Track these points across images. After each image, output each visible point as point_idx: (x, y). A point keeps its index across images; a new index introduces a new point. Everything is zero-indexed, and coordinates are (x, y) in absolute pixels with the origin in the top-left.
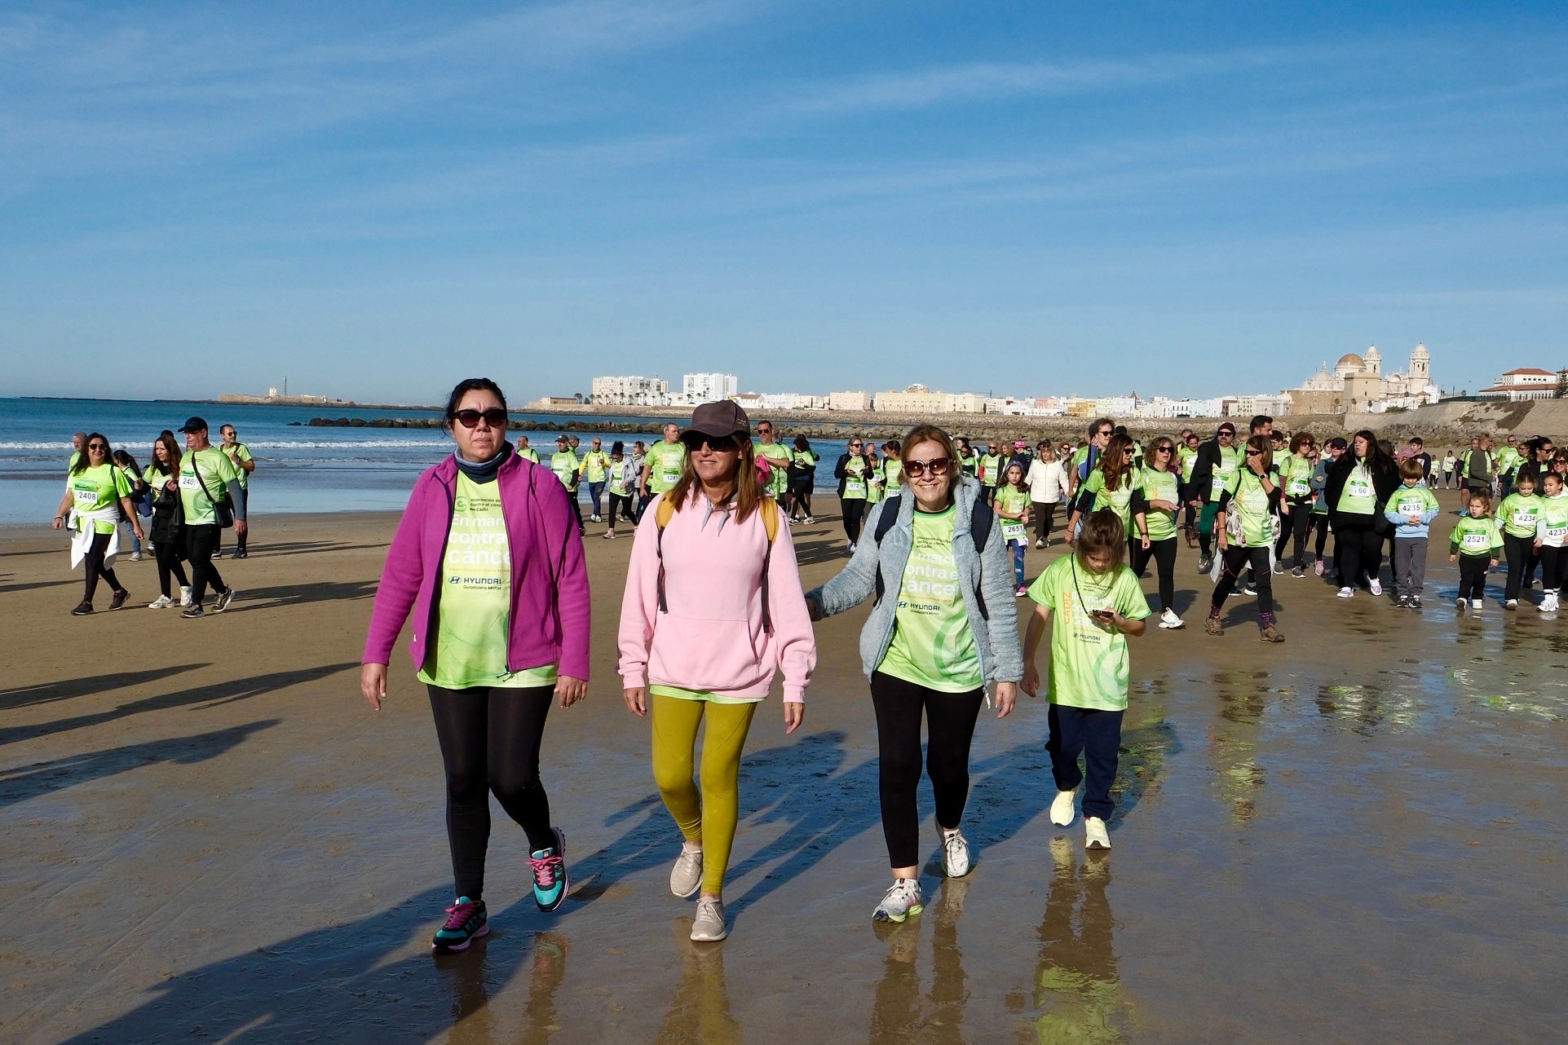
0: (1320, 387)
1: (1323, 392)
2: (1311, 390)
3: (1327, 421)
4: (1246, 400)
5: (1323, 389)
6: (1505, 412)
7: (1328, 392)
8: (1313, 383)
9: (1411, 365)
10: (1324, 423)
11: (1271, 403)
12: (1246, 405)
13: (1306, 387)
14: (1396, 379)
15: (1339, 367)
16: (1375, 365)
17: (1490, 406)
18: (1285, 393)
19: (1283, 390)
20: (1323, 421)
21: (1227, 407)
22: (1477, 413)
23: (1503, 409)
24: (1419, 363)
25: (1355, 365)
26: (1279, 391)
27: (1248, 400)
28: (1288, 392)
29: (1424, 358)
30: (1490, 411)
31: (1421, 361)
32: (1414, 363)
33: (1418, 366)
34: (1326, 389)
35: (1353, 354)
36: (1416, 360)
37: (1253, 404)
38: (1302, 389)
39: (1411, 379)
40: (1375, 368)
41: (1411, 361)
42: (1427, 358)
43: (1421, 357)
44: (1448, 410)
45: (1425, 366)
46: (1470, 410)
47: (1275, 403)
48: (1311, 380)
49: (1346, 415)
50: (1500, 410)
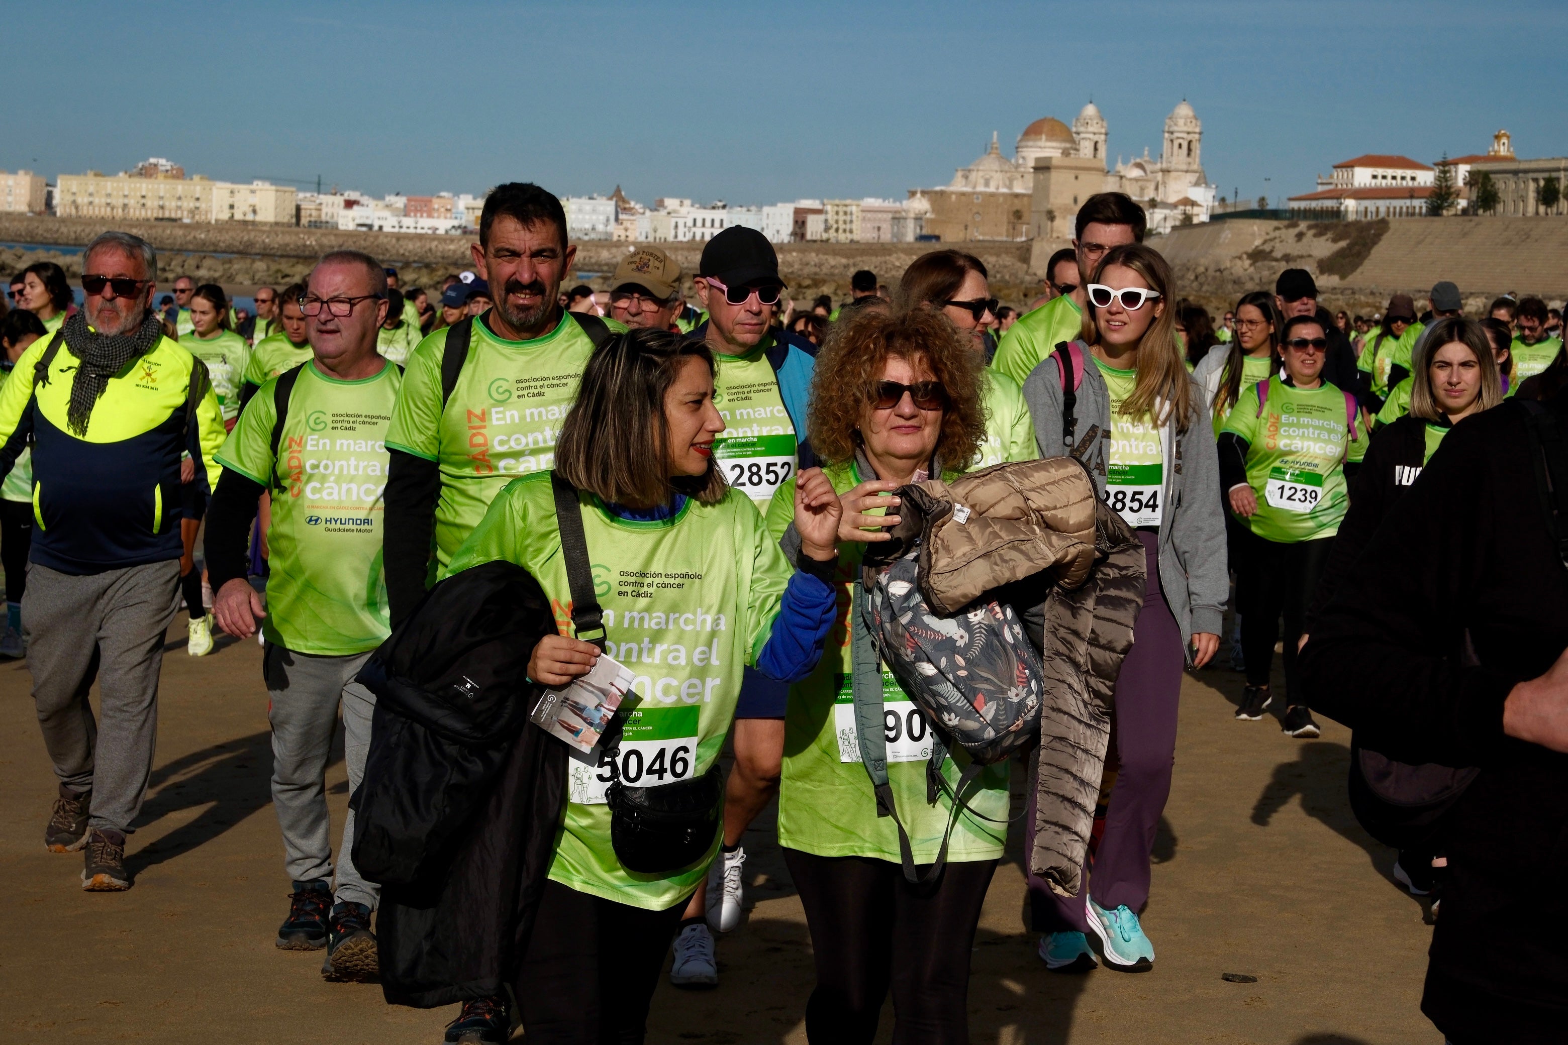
1: (992, 195)
2: (968, 189)
3: (998, 255)
4: (841, 209)
5: (992, 189)
6: (1335, 241)
7: (1003, 195)
8: (973, 176)
9: (1166, 144)
11: (890, 216)
12: (841, 218)
13: (958, 185)
14: (1136, 173)
15: (1023, 144)
16: (1096, 143)
17: (1304, 230)
18: (919, 195)
19: (913, 189)
20: (991, 254)
21: (804, 223)
22: (1281, 242)
23: (1329, 235)
24: (1181, 141)
25: (1056, 140)
26: (909, 192)
27: (845, 209)
28: (923, 193)
29: (1190, 130)
30: (1305, 240)
31: (1184, 135)
32: (1172, 141)
33: (1180, 146)
34: (998, 188)
35: (1053, 119)
36: (1176, 135)
37: (854, 217)
38: (952, 189)
39: (1165, 171)
40: (1096, 149)
41: (1166, 135)
42: (1197, 130)
43: (1185, 129)
44: (1230, 236)
45: (1193, 146)
46: (1268, 237)
47: (898, 215)
48: (970, 171)
49: (1035, 243)
50: (1325, 238)
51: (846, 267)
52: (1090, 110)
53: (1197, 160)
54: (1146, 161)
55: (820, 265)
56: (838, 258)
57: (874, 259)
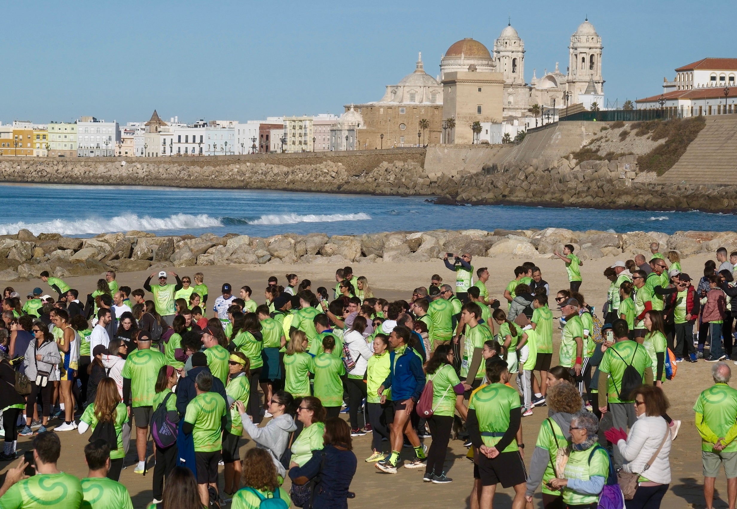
0: (412, 98)
1: (415, 108)
2: (396, 103)
3: (405, 160)
4: (297, 124)
5: (417, 103)
6: (655, 139)
7: (424, 107)
8: (400, 91)
9: (572, 58)
10: (399, 164)
11: (329, 128)
12: (298, 131)
13: (389, 100)
14: (549, 84)
15: (446, 62)
16: (514, 60)
17: (628, 130)
18: (352, 109)
19: (348, 105)
20: (400, 160)
21: (268, 137)
22: (607, 141)
23: (650, 134)
24: (584, 55)
25: (473, 58)
26: (345, 107)
27: (300, 123)
28: (356, 107)
29: (592, 46)
30: (628, 139)
31: (587, 50)
32: (576, 55)
33: (583, 59)
34: (422, 102)
35: (471, 40)
36: (579, 50)
37: (308, 131)
38: (382, 103)
39: (572, 82)
40: (514, 65)
41: (571, 50)
42: (599, 45)
43: (588, 45)
44: (560, 137)
45: (595, 59)
46: (595, 137)
47: (335, 128)
48: (397, 87)
49: (427, 149)
50: (646, 136)
51: (287, 174)
52: (509, 32)
53: (599, 72)
54: (556, 74)
55: (265, 174)
56: (281, 166)
57: (308, 166)
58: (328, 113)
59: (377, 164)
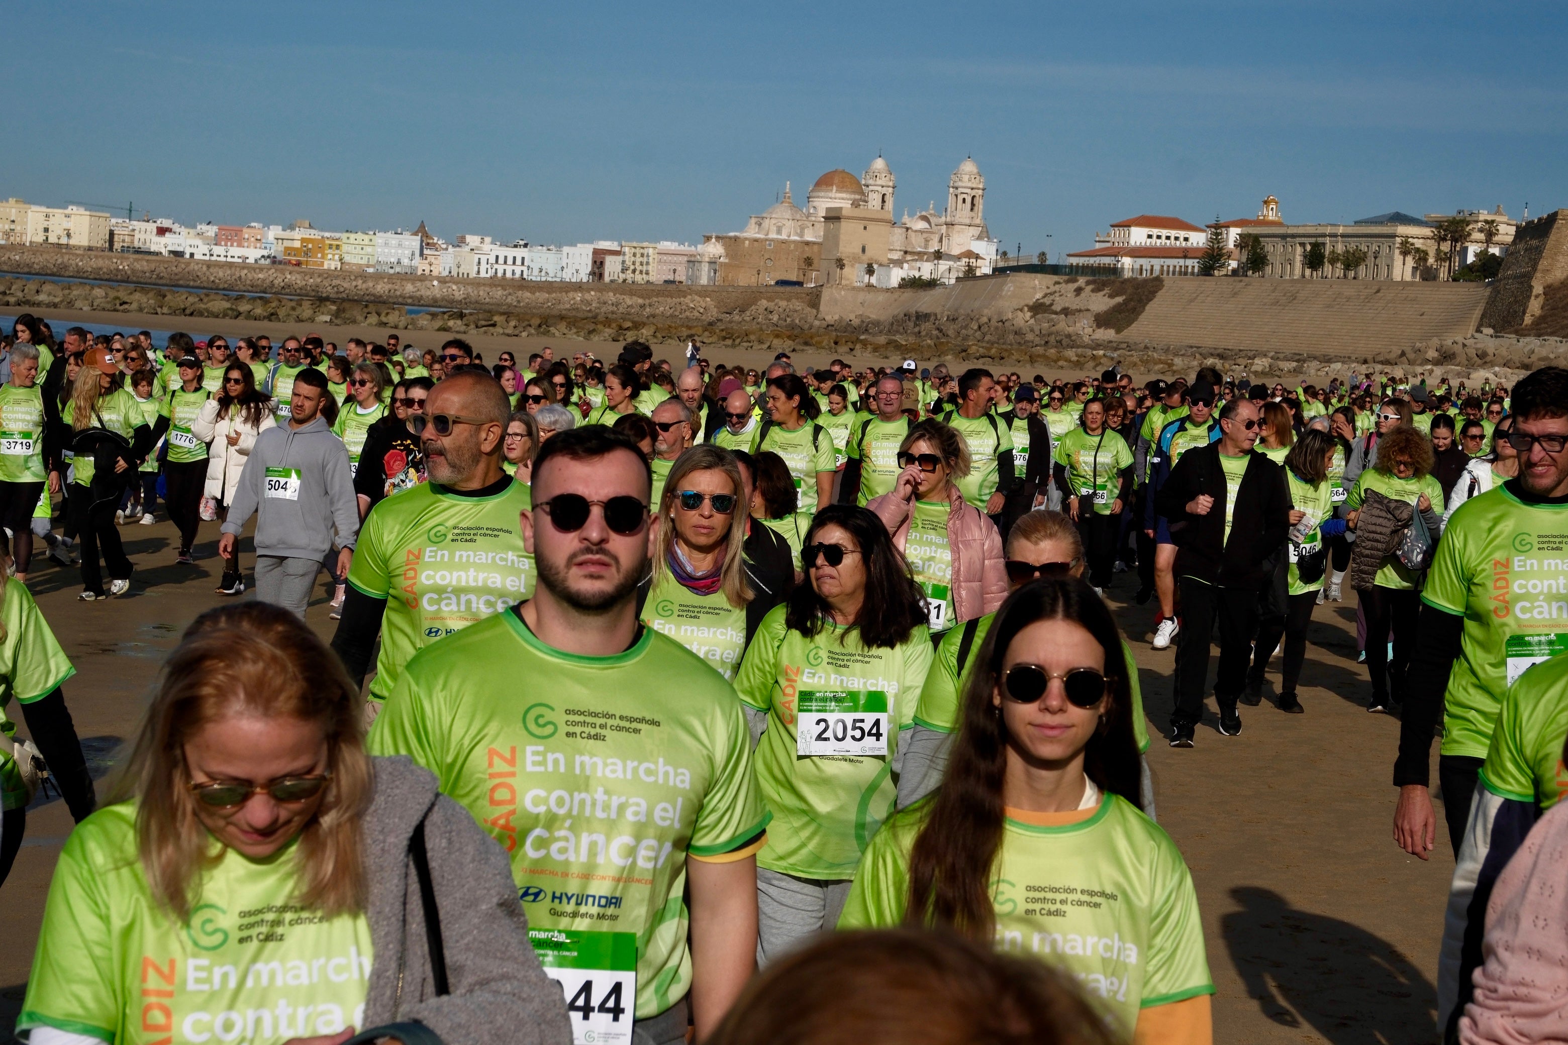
0: (779, 231)
1: (784, 242)
2: (761, 236)
3: (789, 300)
4: (638, 251)
5: (784, 236)
6: (1111, 296)
7: (794, 242)
8: (766, 223)
9: (951, 199)
10: (783, 304)
11: (686, 259)
12: (638, 259)
13: (751, 232)
14: (922, 225)
15: (815, 194)
16: (884, 195)
17: (1083, 285)
18: (713, 240)
19: (708, 234)
20: (782, 299)
21: (602, 263)
22: (1061, 296)
23: (1107, 291)
24: (965, 196)
25: (846, 192)
26: (704, 236)
27: (642, 251)
28: (718, 238)
29: (974, 186)
30: (1083, 295)
31: (968, 191)
32: (956, 196)
33: (964, 201)
34: (789, 236)
35: (843, 171)
36: (960, 190)
37: (651, 260)
38: (745, 235)
39: (949, 225)
40: (883, 201)
41: (951, 190)
42: (981, 186)
43: (970, 185)
44: (1012, 288)
45: (976, 201)
46: (1049, 291)
47: (693, 259)
48: (763, 218)
49: (824, 289)
50: (1102, 293)
51: (643, 306)
52: (879, 164)
53: (980, 215)
54: (931, 215)
55: (617, 305)
56: (635, 298)
57: (669, 300)
58: (673, 240)
59: (754, 301)
